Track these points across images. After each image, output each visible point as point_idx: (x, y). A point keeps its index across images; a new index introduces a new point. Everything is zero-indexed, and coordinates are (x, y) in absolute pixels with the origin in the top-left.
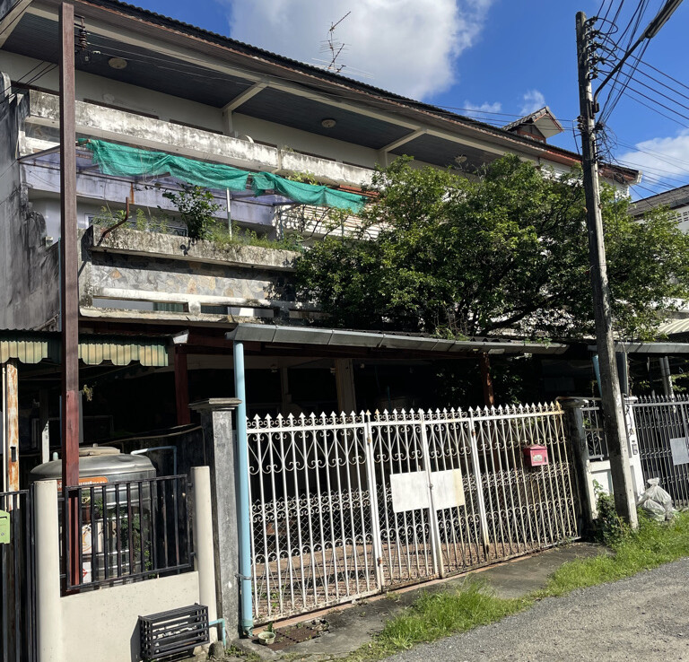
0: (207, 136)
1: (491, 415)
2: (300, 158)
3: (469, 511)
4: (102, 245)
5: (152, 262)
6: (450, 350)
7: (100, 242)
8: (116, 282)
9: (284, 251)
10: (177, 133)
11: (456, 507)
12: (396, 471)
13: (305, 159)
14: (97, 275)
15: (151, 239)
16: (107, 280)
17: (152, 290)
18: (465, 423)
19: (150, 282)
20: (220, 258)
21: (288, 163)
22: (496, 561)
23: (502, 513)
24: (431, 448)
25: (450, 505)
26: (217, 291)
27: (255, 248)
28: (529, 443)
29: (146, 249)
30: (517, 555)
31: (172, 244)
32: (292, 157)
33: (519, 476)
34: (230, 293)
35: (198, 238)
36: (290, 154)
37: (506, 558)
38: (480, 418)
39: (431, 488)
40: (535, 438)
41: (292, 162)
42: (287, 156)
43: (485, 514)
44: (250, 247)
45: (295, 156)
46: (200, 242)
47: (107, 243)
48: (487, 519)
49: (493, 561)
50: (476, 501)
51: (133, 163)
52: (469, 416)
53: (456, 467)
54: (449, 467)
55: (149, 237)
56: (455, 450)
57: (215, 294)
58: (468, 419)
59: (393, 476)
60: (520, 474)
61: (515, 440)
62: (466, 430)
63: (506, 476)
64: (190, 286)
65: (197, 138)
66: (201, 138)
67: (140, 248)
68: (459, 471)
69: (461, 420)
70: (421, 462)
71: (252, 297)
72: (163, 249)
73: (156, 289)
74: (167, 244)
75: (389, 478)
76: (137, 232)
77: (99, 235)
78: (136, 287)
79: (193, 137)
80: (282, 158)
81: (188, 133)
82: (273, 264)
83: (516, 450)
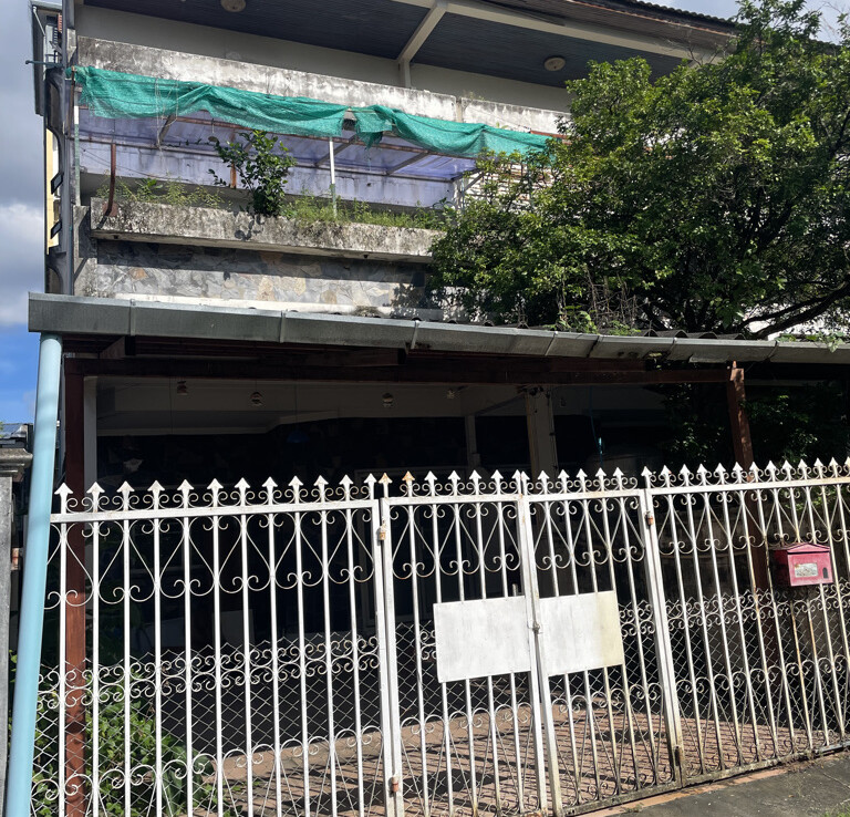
0: (344, 85)
1: (695, 484)
2: (493, 109)
3: (635, 677)
4: (105, 228)
5: (199, 254)
6: (592, 355)
7: (102, 222)
8: (139, 285)
9: (418, 231)
10: (298, 84)
11: (601, 670)
12: (451, 595)
13: (500, 109)
14: (106, 275)
15: (187, 218)
16: (123, 281)
17: (199, 296)
18: (631, 499)
19: (194, 283)
20: (306, 244)
21: (474, 116)
22: (699, 779)
23: (718, 681)
24: (541, 552)
25: (585, 664)
26: (307, 295)
27: (365, 227)
28: (791, 539)
29: (178, 232)
30: (752, 767)
31: (224, 224)
32: (479, 107)
33: (763, 605)
34: (330, 298)
35: (267, 213)
36: (476, 104)
37: (725, 774)
38: (669, 490)
39: (536, 631)
40: (806, 529)
41: (478, 114)
42: (471, 106)
43: (674, 685)
44: (358, 225)
45: (485, 105)
46: (272, 220)
47: (113, 225)
48: (680, 693)
49: (692, 780)
50: (652, 655)
51: (147, 99)
52: (642, 485)
53: (605, 586)
54: (586, 588)
55: (184, 214)
56: (604, 552)
57: (304, 301)
58: (640, 492)
59: (439, 608)
60: (765, 601)
61: (755, 531)
62: (634, 515)
63: (730, 605)
64: (262, 289)
65: (328, 89)
66: (334, 88)
67: (170, 231)
68: (611, 597)
69: (621, 493)
70: (516, 578)
71: (367, 303)
72: (207, 232)
73: (205, 294)
74: (215, 225)
75: (431, 611)
76: (164, 206)
77: (101, 212)
78: (171, 292)
79: (322, 87)
80: (463, 110)
81: (315, 83)
82: (398, 251)
83: (758, 553)
